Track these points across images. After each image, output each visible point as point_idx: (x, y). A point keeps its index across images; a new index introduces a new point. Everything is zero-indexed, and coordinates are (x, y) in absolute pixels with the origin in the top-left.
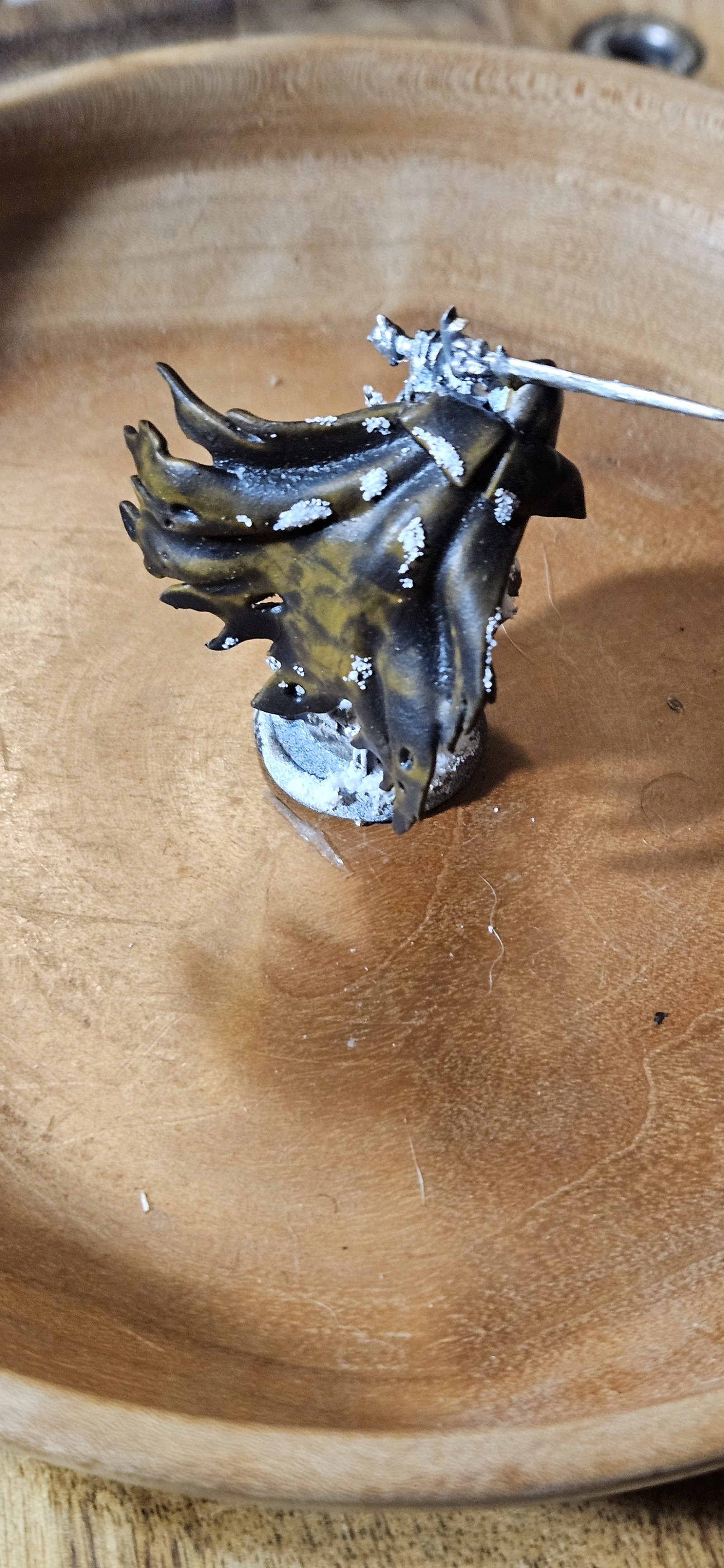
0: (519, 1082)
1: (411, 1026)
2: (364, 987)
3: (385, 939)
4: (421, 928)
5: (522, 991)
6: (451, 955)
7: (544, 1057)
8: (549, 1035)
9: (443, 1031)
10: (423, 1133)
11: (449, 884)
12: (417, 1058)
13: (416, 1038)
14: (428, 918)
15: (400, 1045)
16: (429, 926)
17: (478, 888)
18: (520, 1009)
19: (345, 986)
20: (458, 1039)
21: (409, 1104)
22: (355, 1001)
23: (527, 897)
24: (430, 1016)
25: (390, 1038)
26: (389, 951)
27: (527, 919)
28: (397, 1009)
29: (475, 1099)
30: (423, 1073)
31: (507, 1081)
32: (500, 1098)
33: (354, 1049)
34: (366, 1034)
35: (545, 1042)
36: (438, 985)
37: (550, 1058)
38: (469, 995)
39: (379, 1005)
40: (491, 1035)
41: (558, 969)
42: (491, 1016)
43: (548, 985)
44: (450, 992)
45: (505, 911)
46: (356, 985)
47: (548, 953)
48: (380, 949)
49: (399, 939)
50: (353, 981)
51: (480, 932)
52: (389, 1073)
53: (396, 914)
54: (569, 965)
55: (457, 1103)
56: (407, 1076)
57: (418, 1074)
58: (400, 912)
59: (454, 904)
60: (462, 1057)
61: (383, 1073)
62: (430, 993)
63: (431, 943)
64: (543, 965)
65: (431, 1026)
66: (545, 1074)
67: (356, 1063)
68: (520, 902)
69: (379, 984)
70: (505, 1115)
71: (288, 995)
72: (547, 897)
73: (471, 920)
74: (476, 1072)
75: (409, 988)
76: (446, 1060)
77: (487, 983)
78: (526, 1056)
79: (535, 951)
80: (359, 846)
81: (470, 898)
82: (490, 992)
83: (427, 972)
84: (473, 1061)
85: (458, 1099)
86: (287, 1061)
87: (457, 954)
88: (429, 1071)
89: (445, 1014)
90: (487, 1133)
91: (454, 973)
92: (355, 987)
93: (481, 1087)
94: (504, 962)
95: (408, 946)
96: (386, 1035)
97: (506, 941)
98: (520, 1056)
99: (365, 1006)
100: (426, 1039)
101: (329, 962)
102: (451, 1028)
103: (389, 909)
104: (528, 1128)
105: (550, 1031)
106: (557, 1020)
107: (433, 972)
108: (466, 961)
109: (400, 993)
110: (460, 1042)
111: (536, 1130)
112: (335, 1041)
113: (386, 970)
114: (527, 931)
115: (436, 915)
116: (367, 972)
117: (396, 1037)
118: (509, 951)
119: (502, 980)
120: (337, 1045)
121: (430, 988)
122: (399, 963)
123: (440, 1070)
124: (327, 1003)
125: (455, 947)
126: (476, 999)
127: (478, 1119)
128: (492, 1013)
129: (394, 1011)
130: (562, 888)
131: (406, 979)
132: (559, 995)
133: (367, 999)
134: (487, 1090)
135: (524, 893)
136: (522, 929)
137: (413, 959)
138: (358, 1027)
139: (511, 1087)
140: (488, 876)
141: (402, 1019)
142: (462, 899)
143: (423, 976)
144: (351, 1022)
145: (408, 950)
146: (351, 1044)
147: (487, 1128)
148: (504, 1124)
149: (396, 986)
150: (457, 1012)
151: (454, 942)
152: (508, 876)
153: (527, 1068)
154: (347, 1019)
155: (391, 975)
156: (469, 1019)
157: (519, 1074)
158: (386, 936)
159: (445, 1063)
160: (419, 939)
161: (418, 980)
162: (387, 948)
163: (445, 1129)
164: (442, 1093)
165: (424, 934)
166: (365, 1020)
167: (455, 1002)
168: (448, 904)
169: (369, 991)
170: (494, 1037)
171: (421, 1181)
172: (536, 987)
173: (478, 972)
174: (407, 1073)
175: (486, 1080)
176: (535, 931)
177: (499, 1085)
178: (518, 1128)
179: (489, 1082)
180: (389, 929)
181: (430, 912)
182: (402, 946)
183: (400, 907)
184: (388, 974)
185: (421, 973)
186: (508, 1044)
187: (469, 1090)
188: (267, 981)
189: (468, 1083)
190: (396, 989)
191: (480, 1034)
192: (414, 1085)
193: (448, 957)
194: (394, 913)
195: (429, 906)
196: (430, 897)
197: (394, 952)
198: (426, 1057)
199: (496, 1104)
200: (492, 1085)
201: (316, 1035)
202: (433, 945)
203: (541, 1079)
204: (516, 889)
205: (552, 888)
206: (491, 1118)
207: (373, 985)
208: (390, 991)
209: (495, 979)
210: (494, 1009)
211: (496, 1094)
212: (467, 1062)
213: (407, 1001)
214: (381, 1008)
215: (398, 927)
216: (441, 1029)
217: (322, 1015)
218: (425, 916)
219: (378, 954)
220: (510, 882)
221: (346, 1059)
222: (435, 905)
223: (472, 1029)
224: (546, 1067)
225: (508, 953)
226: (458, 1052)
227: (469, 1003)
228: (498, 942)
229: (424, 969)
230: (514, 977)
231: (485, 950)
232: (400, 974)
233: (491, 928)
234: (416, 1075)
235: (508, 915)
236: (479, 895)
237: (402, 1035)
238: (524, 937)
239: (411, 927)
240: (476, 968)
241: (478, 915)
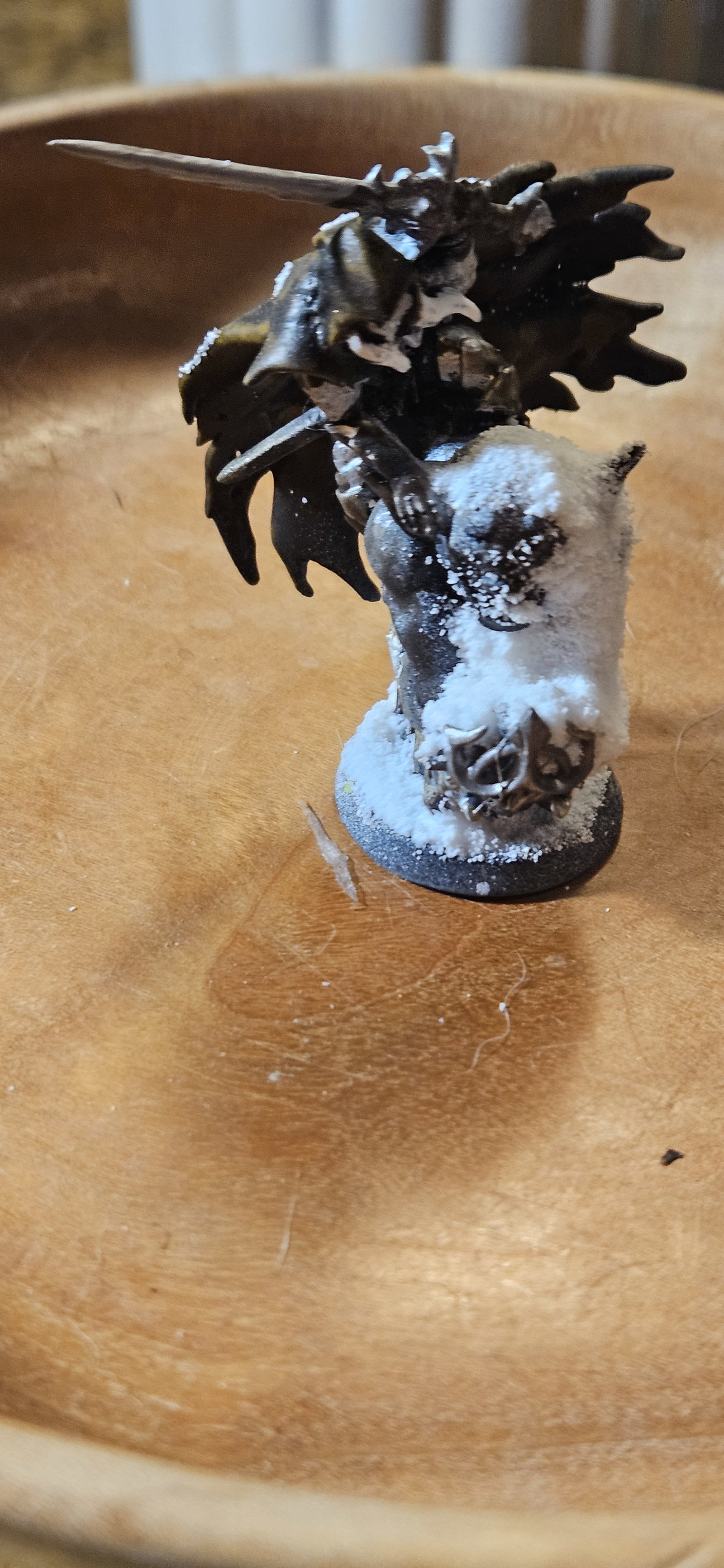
1: (355, 1079)
2: (319, 1024)
3: (371, 983)
4: (419, 983)
5: (510, 1081)
6: (441, 1020)
9: (392, 1095)
10: (313, 1196)
11: (474, 948)
12: (345, 1114)
13: (355, 1093)
14: (431, 975)
15: (333, 1095)
16: (430, 984)
17: (508, 961)
18: (498, 1099)
19: (298, 1017)
20: (406, 1108)
21: (312, 1160)
22: (302, 1035)
23: (563, 986)
24: (385, 1076)
25: (325, 1084)
26: (367, 995)
27: (553, 1008)
28: (348, 1057)
30: (345, 1132)
33: (274, 1084)
34: (296, 1073)
36: (410, 1046)
38: (442, 1068)
39: (328, 1047)
40: (449, 1116)
42: (459, 1096)
43: (546, 1083)
44: (420, 1058)
45: (529, 993)
46: (312, 1020)
47: (562, 1051)
48: (359, 991)
49: (387, 987)
50: (311, 1014)
51: (489, 1007)
52: (304, 1120)
53: (395, 962)
54: (582, 1070)
56: (324, 1130)
57: (339, 1132)
58: (402, 960)
59: (470, 970)
60: (401, 1128)
61: (298, 1118)
62: (396, 1053)
63: (422, 1001)
64: (550, 1061)
65: (379, 1086)
67: (271, 1099)
68: (552, 988)
69: (339, 1026)
71: (225, 1007)
72: (588, 992)
73: (483, 991)
74: (412, 1149)
75: (373, 1040)
76: (381, 1126)
77: (471, 1061)
79: (546, 1044)
80: (384, 881)
81: (493, 969)
82: (470, 1071)
83: (404, 1029)
86: (189, 1073)
87: (448, 1022)
88: (354, 1133)
89: (403, 1079)
91: (436, 1039)
92: (309, 1022)
93: (409, 1168)
94: (503, 1044)
95: (394, 998)
96: (320, 1080)
97: (515, 1023)
99: (311, 1043)
100: (367, 1097)
101: (294, 988)
102: (403, 1095)
103: (389, 954)
106: (540, 1124)
107: (410, 1032)
108: (455, 1032)
109: (360, 1042)
110: (406, 1113)
112: (257, 1069)
113: (356, 1014)
114: (547, 1021)
115: (443, 975)
116: (331, 1010)
117: (332, 1085)
118: (515, 1035)
119: (491, 1063)
120: (258, 1074)
121: (398, 1047)
122: (374, 1011)
123: (367, 1135)
124: (266, 1028)
125: (450, 1014)
126: (450, 1074)
128: (461, 1093)
129: (343, 1059)
131: (374, 1030)
133: (317, 1037)
134: (415, 1172)
135: (563, 981)
136: (542, 1017)
137: (393, 1012)
138: (292, 1062)
140: (526, 953)
142: (482, 968)
143: (397, 1033)
144: (286, 1055)
145: (391, 1002)
146: (273, 1077)
149: (358, 1033)
150: (419, 1081)
151: (452, 1009)
152: (549, 959)
154: (283, 1051)
155: (358, 1021)
156: (431, 1091)
158: (371, 981)
159: (378, 1130)
160: (410, 994)
162: (368, 993)
165: (420, 990)
166: (303, 1058)
167: (422, 1070)
168: (463, 968)
169: (323, 1030)
170: (452, 1119)
171: (284, 1246)
172: (530, 1081)
173: (465, 1047)
174: (325, 1126)
175: (420, 1162)
176: (557, 1024)
179: (422, 1165)
180: (380, 974)
181: (438, 970)
182: (387, 995)
183: (404, 955)
184: (354, 1019)
185: (398, 1028)
186: (465, 1131)
187: (393, 1167)
188: (210, 986)
189: (396, 1158)
190: (356, 1037)
191: (435, 1111)
192: (327, 1142)
193: (437, 1022)
194: (394, 959)
195: (439, 964)
196: (444, 955)
197: (374, 999)
198: (357, 1117)
200: (424, 1170)
201: (236, 1056)
202: (424, 1004)
204: (554, 975)
207: (330, 1024)
208: (350, 1037)
209: (482, 1061)
210: (466, 1090)
212: (406, 1136)
213: (364, 1052)
214: (328, 1050)
215: (391, 975)
216: (391, 1092)
217: (254, 1038)
218: (429, 972)
219: (354, 996)
220: (549, 965)
221: (259, 1091)
222: (447, 965)
223: (429, 1103)
225: (512, 1038)
226: (399, 1122)
227: (439, 1076)
228: (505, 1022)
229: (402, 1026)
230: (507, 1063)
231: (484, 1026)
232: (370, 1022)
233: (502, 1006)
234: (335, 1132)
235: (532, 998)
236: (504, 969)
237: (340, 1085)
238: (540, 1027)
239: (407, 979)
240: (465, 1042)
241: (493, 989)
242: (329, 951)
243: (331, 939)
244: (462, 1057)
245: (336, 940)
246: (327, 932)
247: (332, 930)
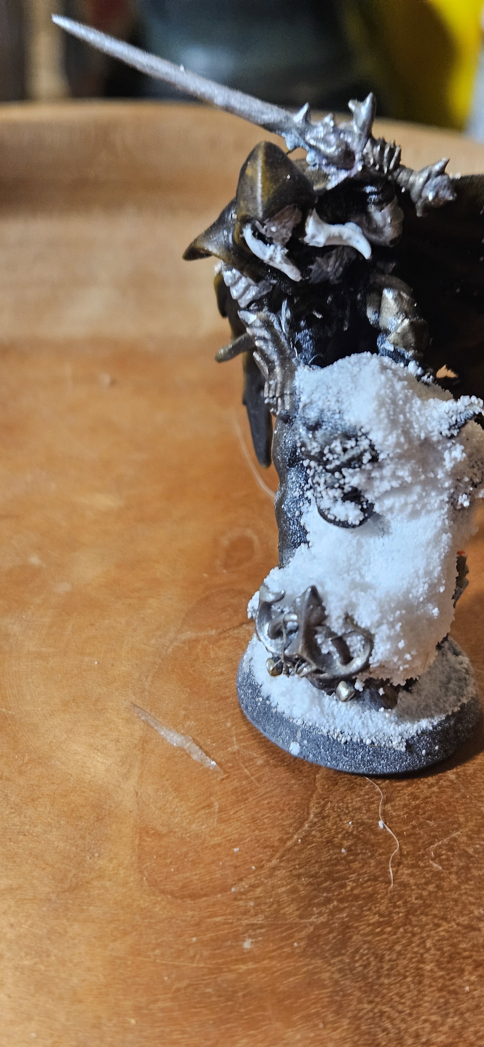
0: (441, 977)
1: (311, 924)
2: (253, 887)
3: (269, 838)
4: (307, 825)
5: (427, 884)
6: (343, 850)
7: (465, 950)
8: (466, 927)
9: (348, 927)
10: (344, 1039)
12: (324, 958)
13: (319, 936)
14: (312, 816)
15: (303, 943)
16: (315, 823)
18: (428, 902)
19: (232, 885)
20: (366, 935)
21: (323, 1007)
22: (247, 900)
23: (412, 793)
24: (332, 913)
25: (290, 937)
26: (275, 849)
27: (417, 813)
28: (293, 907)
29: (397, 999)
30: (333, 973)
31: (429, 977)
32: (425, 996)
33: (250, 952)
34: (262, 935)
35: (463, 934)
36: (334, 881)
37: (471, 951)
38: (370, 890)
39: (273, 903)
40: (401, 930)
41: (460, 860)
42: (397, 910)
43: (453, 876)
44: (349, 888)
45: (392, 806)
46: (245, 885)
47: (446, 845)
48: (265, 847)
49: (285, 837)
50: (241, 880)
51: (372, 828)
52: (295, 975)
53: (278, 813)
54: (472, 857)
55: (378, 1003)
56: (316, 977)
57: (328, 974)
58: (282, 811)
59: (338, 802)
60: (373, 953)
61: (289, 974)
62: (327, 890)
63: (319, 840)
64: (444, 857)
65: (333, 923)
66: (469, 968)
67: (256, 966)
68: (407, 798)
69: (270, 882)
70: (434, 1014)
71: (169, 897)
72: (434, 792)
73: (358, 816)
74: (391, 969)
75: (303, 885)
76: (357, 958)
77: (388, 877)
78: (445, 949)
79: (432, 844)
80: (229, 749)
82: (392, 885)
83: (321, 867)
84: (387, 958)
85: (378, 999)
86: (177, 967)
87: (349, 849)
89: (347, 910)
90: (417, 1036)
91: (350, 868)
92: (243, 887)
93: (401, 986)
94: (401, 855)
95: (296, 844)
96: (284, 934)
97: (399, 835)
98: (438, 950)
99: (257, 905)
100: (331, 936)
101: (213, 862)
102: (357, 924)
103: (270, 808)
104: (463, 1028)
105: (466, 923)
106: (472, 912)
107: (327, 869)
108: (360, 857)
110: (369, 938)
111: (472, 1029)
112: (229, 943)
113: (275, 868)
114: (421, 825)
115: (320, 813)
116: (254, 872)
117: (297, 936)
118: (405, 844)
119: (404, 873)
120: (231, 947)
121: (326, 885)
122: (288, 861)
123: (352, 970)
124: (214, 905)
125: (346, 843)
126: (379, 894)
127: (403, 1020)
128: (398, 907)
129: (290, 909)
130: (448, 783)
131: (299, 876)
132: (467, 886)
133: (259, 898)
134: (409, 987)
135: (409, 789)
136: (414, 823)
137: (303, 856)
138: (253, 927)
139: (434, 984)
141: (301, 917)
142: (345, 797)
143: (317, 873)
144: (245, 922)
145: (296, 848)
146: (247, 945)
147: (417, 1029)
148: (434, 1023)
149: (290, 884)
151: (344, 838)
153: (448, 962)
154: (239, 920)
155: (281, 873)
156: (375, 914)
157: (442, 969)
158: (269, 835)
159: (356, 961)
160: (306, 836)
161: (312, 876)
162: (273, 846)
163: (369, 1033)
164: (358, 994)
165: (311, 831)
166: (259, 920)
167: (356, 898)
168: (331, 802)
169: (259, 890)
170: (406, 931)
172: (443, 879)
173: (376, 867)
174: (315, 973)
175: (405, 977)
177: (420, 982)
178: (452, 1027)
179: (409, 979)
180: (273, 827)
181: (314, 810)
182: (289, 843)
183: (281, 806)
184: (277, 873)
185: (314, 869)
186: (422, 938)
187: (388, 989)
188: (146, 883)
189: (386, 981)
190: (288, 887)
191: (389, 929)
192: (325, 987)
193: (340, 852)
194: (275, 812)
195: (311, 804)
196: (311, 796)
197: (281, 850)
198: (334, 957)
199: (421, 1002)
200: (413, 982)
201: (206, 938)
202: (322, 842)
203: (467, 973)
205: (437, 783)
206: (418, 1018)
207: (262, 884)
208: (283, 889)
209: (395, 873)
210: (400, 903)
211: (419, 991)
212: (381, 959)
213: (303, 898)
214: (275, 906)
215: (282, 826)
216: (345, 927)
217: (210, 917)
218: (308, 814)
219: (264, 853)
221: (243, 961)
222: (319, 803)
223: (379, 924)
224: (470, 961)
225: (404, 847)
226: (369, 949)
227: (371, 898)
228: (391, 837)
229: (317, 865)
230: (415, 870)
231: (379, 845)
232: (291, 871)
233: (381, 823)
234: (326, 975)
235: (397, 810)
236: (362, 793)
237: (304, 933)
238: (417, 831)
239: (295, 825)
240: (373, 863)
241: (365, 812)
242: (221, 821)
243: (216, 810)
244: (379, 876)
245: (220, 810)
246: (210, 806)
247: (212, 803)
